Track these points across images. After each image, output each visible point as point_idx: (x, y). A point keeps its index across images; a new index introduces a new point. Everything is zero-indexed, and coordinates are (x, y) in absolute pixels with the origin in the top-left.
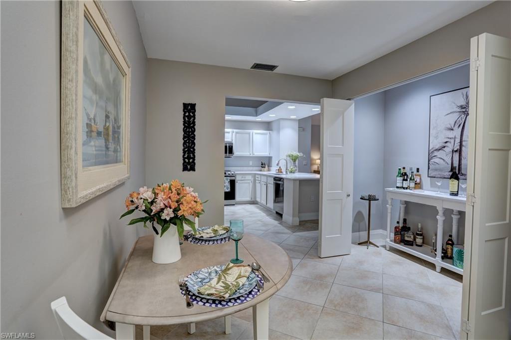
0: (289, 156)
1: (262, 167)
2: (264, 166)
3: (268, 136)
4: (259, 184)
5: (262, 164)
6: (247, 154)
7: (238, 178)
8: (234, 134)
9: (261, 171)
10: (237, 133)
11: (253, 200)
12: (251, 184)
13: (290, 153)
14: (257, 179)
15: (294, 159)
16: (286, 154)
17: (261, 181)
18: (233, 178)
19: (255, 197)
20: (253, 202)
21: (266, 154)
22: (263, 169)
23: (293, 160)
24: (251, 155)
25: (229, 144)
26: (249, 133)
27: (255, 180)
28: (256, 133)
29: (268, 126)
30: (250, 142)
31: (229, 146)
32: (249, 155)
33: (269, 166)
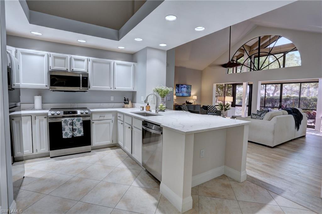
0: (157, 91)
1: (125, 103)
2: (127, 102)
3: (132, 68)
4: (122, 125)
5: (125, 100)
6: (107, 88)
7: (94, 118)
8: (90, 63)
9: (124, 107)
10: (93, 62)
11: (114, 142)
12: (112, 124)
13: (158, 87)
14: (119, 118)
15: (163, 94)
16: (154, 89)
17: (123, 121)
18: (87, 119)
19: (117, 140)
20: (115, 146)
21: (130, 88)
22: (126, 105)
23: (161, 95)
24: (112, 90)
25: (82, 74)
26: (110, 63)
27: (116, 120)
28: (117, 64)
29: (131, 57)
30: (111, 73)
31: (83, 77)
32: (110, 90)
33: (132, 102)
